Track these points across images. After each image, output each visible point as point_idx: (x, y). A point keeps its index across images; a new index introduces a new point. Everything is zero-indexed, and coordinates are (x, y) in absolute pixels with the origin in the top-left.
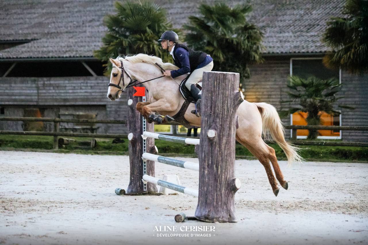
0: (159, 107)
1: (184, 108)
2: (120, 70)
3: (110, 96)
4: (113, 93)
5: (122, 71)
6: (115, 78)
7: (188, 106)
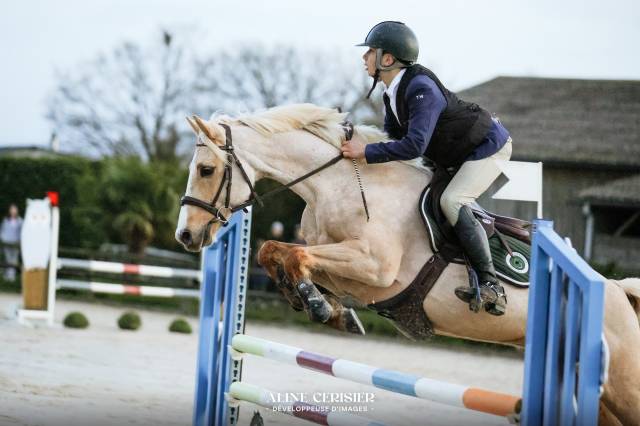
0: (344, 264)
1: (427, 277)
2: (222, 155)
3: (186, 235)
4: (196, 228)
5: (229, 159)
6: (205, 180)
7: (441, 272)
